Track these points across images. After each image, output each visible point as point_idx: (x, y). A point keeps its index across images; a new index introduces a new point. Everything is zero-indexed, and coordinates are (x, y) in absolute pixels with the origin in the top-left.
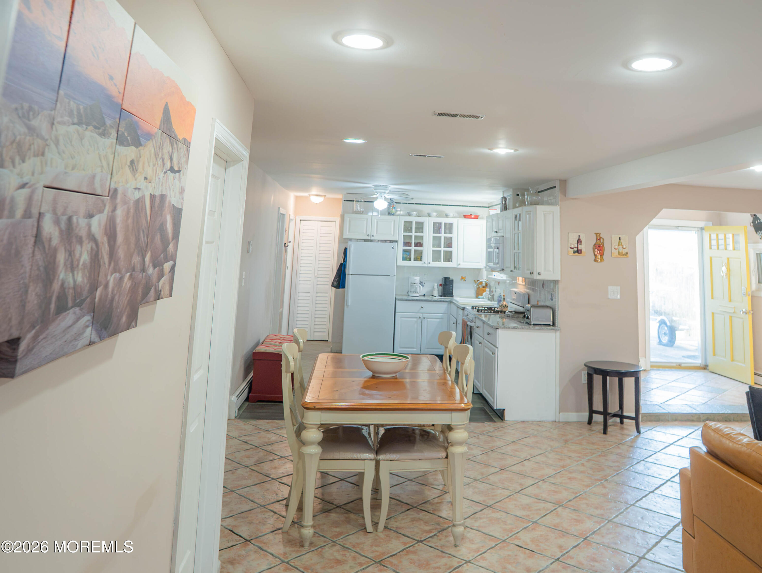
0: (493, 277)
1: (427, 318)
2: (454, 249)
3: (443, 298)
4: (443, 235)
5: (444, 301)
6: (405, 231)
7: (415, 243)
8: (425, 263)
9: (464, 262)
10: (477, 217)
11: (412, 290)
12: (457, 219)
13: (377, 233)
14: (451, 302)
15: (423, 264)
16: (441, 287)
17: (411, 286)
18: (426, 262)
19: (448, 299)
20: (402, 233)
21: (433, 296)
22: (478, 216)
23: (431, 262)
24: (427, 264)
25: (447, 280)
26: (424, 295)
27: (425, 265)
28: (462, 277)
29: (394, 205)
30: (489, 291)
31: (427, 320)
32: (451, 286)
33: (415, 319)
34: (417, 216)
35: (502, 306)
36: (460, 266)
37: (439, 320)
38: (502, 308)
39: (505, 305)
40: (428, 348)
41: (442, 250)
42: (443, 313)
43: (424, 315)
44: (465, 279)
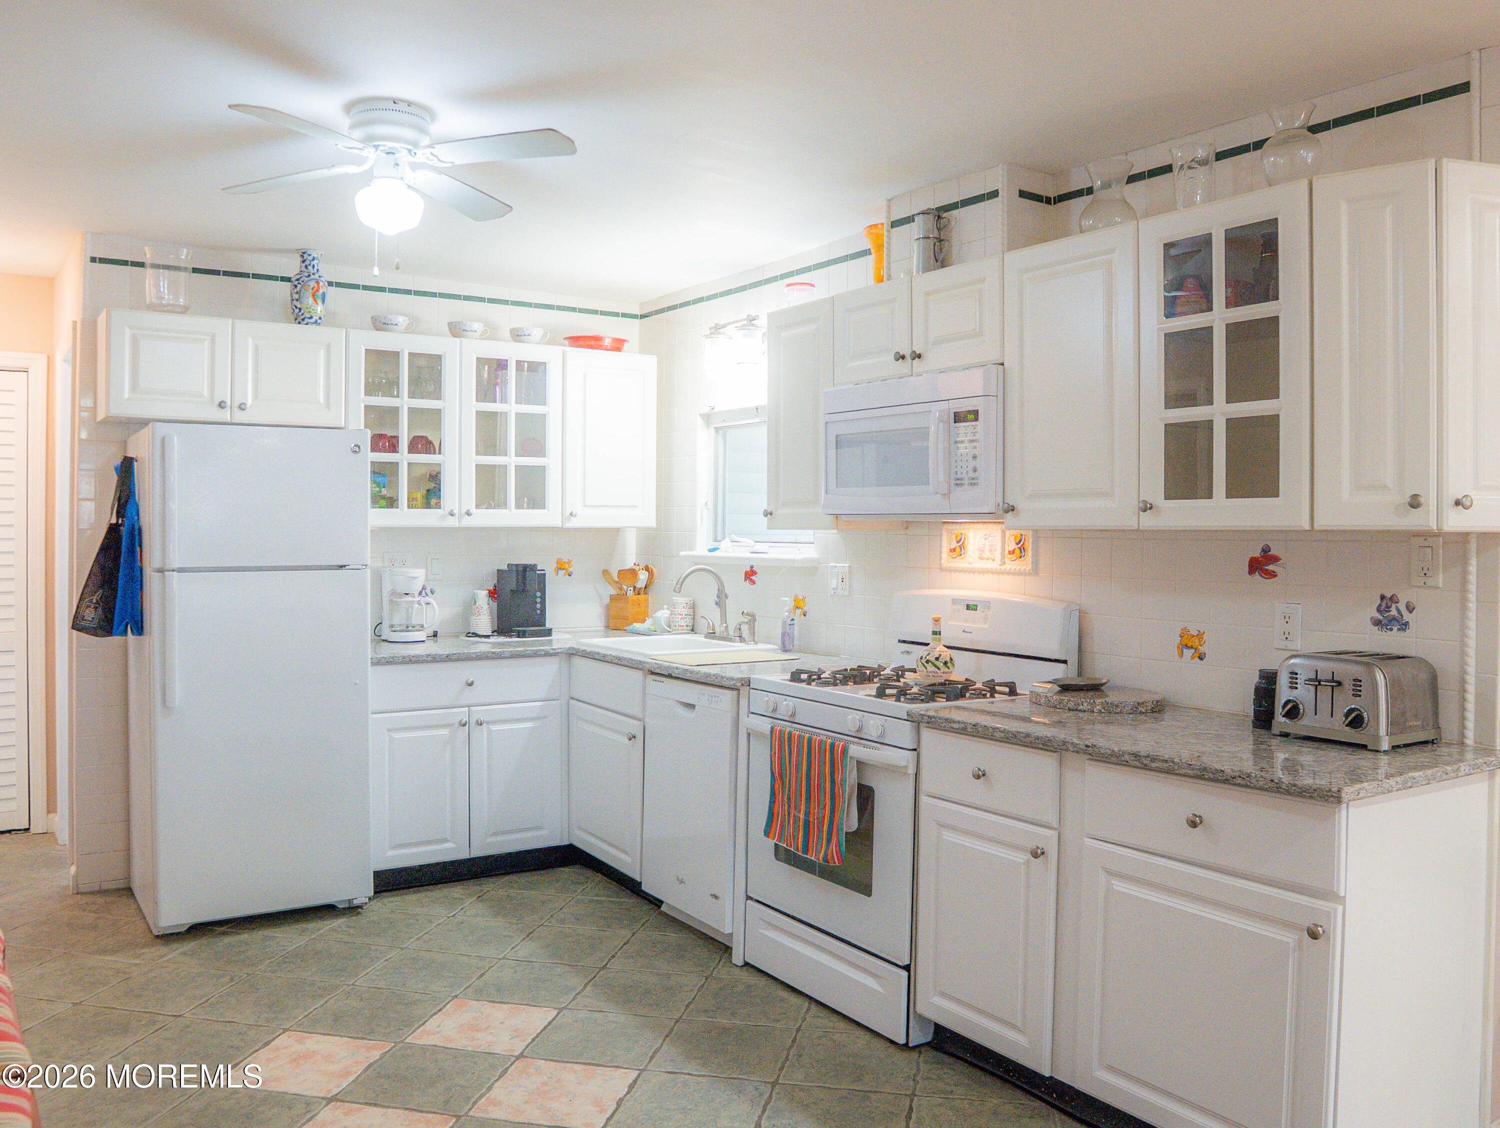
0: (702, 552)
1: (489, 723)
2: (551, 461)
3: (509, 640)
4: (512, 408)
5: (546, 654)
6: (372, 390)
7: (410, 437)
8: (452, 515)
9: (585, 506)
10: (618, 346)
11: (398, 621)
12: (557, 349)
13: (256, 396)
14: (570, 655)
15: (443, 517)
16: (494, 602)
17: (393, 603)
18: (450, 512)
19: (531, 643)
20: (361, 400)
21: (468, 635)
22: (620, 343)
23: (473, 509)
24: (460, 518)
26: (435, 635)
27: (452, 522)
28: (560, 561)
29: (321, 284)
30: (685, 605)
31: (489, 729)
32: (538, 594)
33: (445, 732)
34: (408, 330)
35: (937, 663)
36: (573, 523)
37: (529, 725)
38: (939, 669)
39: (948, 659)
40: (494, 834)
41: (510, 463)
42: (543, 696)
43: (479, 713)
44: (570, 570)
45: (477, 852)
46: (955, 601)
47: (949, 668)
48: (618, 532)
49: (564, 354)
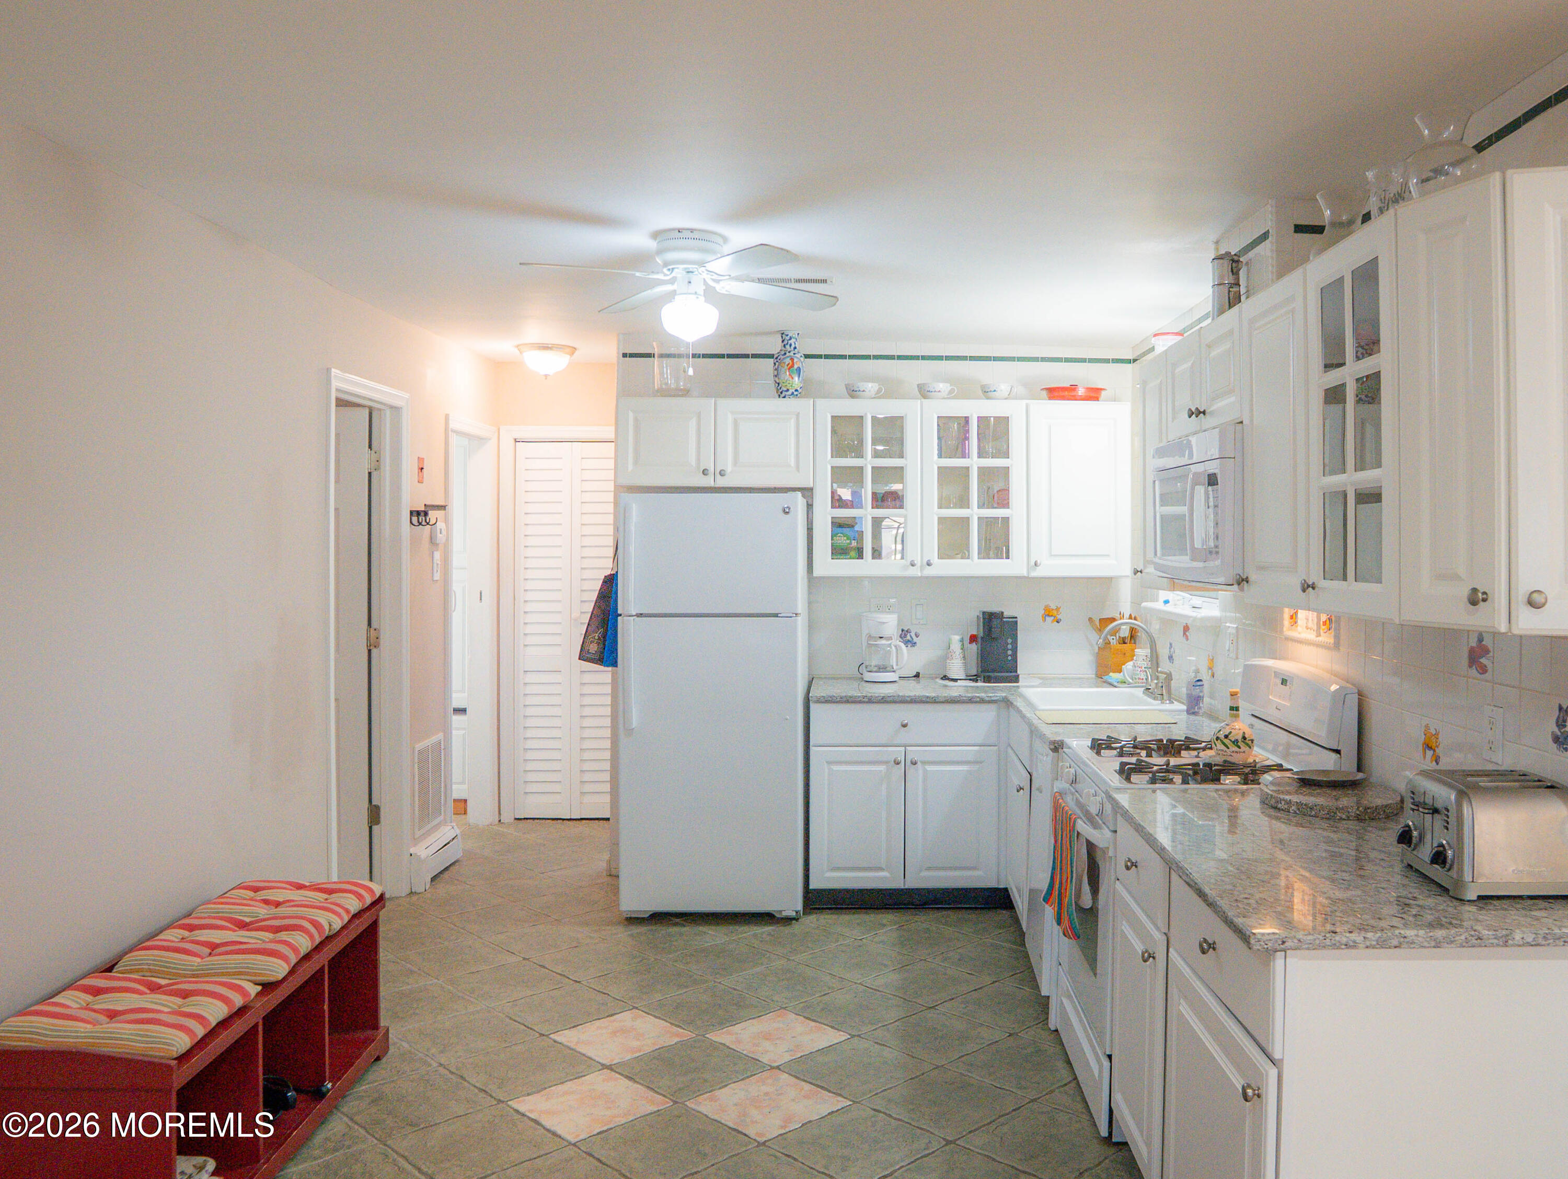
0: (1158, 605)
1: (923, 763)
2: (1016, 512)
3: (980, 684)
4: (974, 462)
5: (982, 701)
6: (838, 451)
7: (874, 494)
8: (913, 565)
9: (1052, 555)
10: (1094, 394)
11: (874, 661)
12: (1024, 402)
13: (735, 462)
14: (1007, 703)
15: (906, 567)
16: (974, 647)
17: (870, 646)
18: (918, 562)
19: (999, 690)
20: (827, 462)
21: (945, 678)
22: (1098, 390)
23: (935, 560)
24: (922, 568)
25: (995, 623)
26: (917, 675)
27: (915, 572)
28: (1046, 608)
29: (795, 360)
30: (1145, 658)
31: (925, 771)
32: (1010, 641)
33: (882, 768)
34: (879, 396)
35: (1226, 741)
36: (1039, 573)
37: (965, 768)
38: (1228, 748)
39: (1240, 738)
40: (929, 869)
41: (972, 515)
42: (980, 741)
43: (914, 753)
44: (1059, 617)
45: (911, 883)
46: (1276, 674)
47: (1239, 747)
48: (1110, 579)
49: (1027, 406)
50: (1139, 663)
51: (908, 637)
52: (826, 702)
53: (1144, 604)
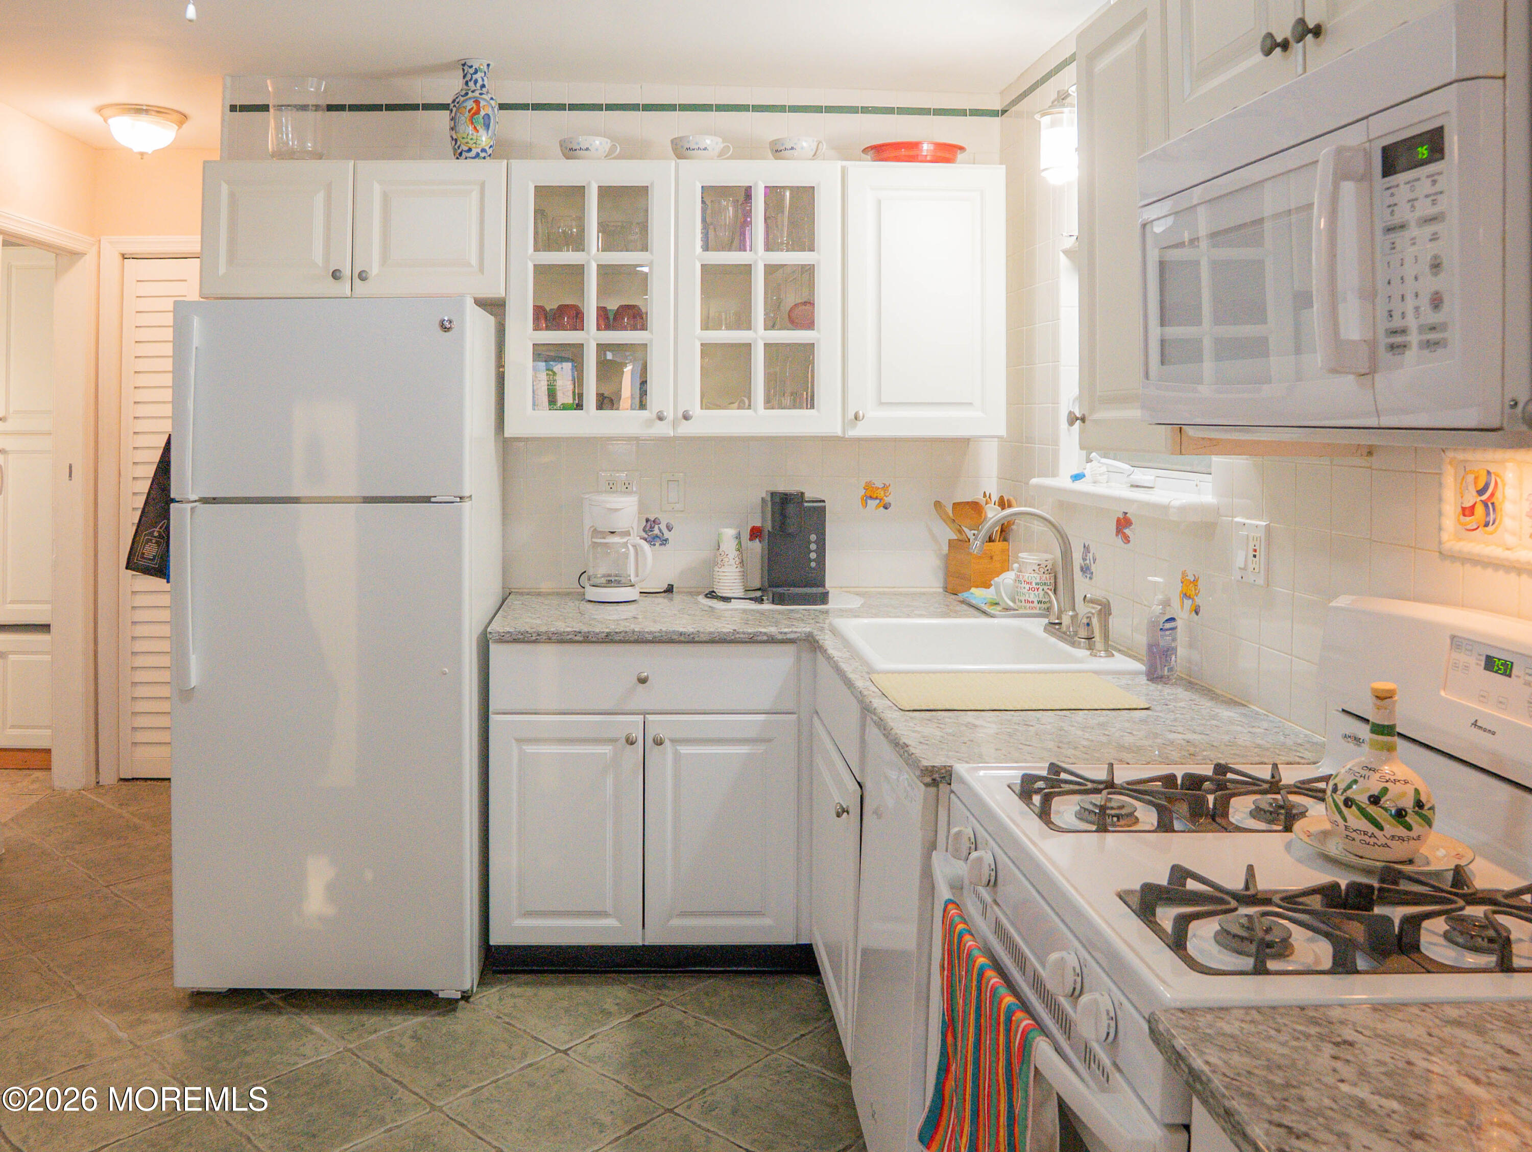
0: (1063, 481)
1: (673, 741)
2: (824, 335)
3: (767, 607)
4: (759, 258)
5: (772, 640)
6: (545, 242)
7: (601, 307)
8: (661, 418)
9: (881, 404)
10: (946, 154)
11: (601, 570)
12: (838, 166)
13: (382, 261)
14: (811, 644)
15: (649, 423)
16: (757, 546)
17: (596, 546)
18: (669, 414)
19: (798, 618)
20: (529, 256)
21: (711, 595)
22: (954, 146)
23: (696, 410)
24: (675, 424)
25: (791, 509)
26: (670, 590)
27: (663, 429)
28: (869, 486)
30: (1036, 568)
31: (677, 757)
32: (813, 537)
33: (606, 750)
34: (610, 157)
35: (1372, 810)
36: (860, 431)
37: (744, 750)
38: (1381, 828)
39: (1408, 803)
40: (682, 915)
41: (755, 340)
42: (767, 706)
43: (659, 725)
44: (886, 500)
45: (655, 937)
46: (1453, 643)
47: (1409, 828)
48: (964, 442)
49: (844, 172)
50: (1027, 575)
51: (656, 531)
52: (515, 641)
53: (1034, 481)
